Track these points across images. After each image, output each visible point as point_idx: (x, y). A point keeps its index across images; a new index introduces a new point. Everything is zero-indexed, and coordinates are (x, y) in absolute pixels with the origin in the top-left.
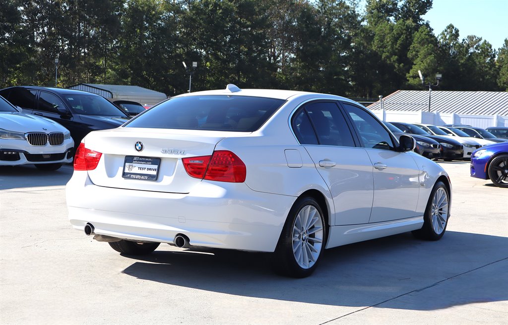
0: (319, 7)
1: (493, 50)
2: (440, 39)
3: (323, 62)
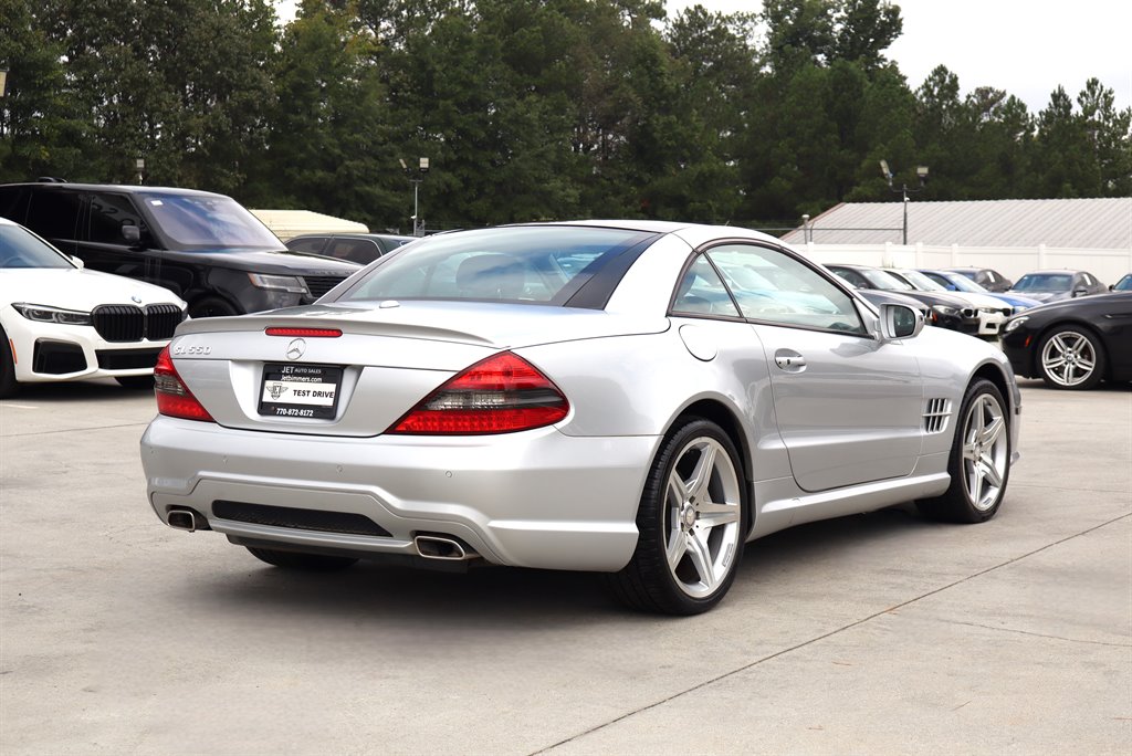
0: (673, 40)
1: (1030, 116)
2: (921, 98)
3: (685, 150)
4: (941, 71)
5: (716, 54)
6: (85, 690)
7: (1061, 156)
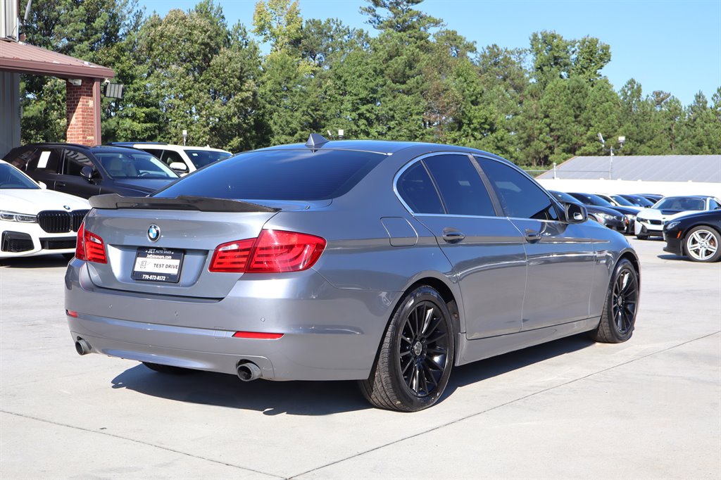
0: (480, 64)
2: (620, 97)
3: (486, 126)
4: (632, 82)
5: (504, 72)
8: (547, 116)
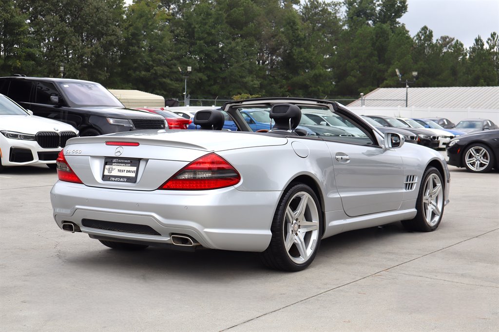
1: (465, 49)
2: (416, 40)
3: (308, 64)
4: (425, 28)
5: (323, 20)
6: (22, 302)
7: (479, 67)
8: (356, 56)
